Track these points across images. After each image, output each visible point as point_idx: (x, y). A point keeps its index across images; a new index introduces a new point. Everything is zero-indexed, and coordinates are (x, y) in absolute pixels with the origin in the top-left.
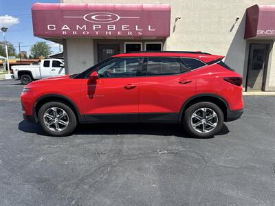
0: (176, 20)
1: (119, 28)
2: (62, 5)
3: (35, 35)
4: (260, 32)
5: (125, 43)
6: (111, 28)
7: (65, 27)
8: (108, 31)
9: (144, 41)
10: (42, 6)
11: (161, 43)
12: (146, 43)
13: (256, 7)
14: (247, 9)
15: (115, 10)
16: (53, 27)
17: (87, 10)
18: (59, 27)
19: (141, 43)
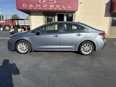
0: (80, 3)
1: (55, 6)
3: (17, 9)
5: (57, 13)
7: (31, 6)
8: (50, 8)
9: (65, 13)
12: (66, 14)
16: (25, 6)
19: (64, 14)
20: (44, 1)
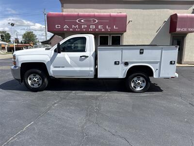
0: (129, 21)
1: (97, 27)
2: (64, 13)
3: (48, 31)
4: (178, 29)
5: (99, 36)
6: (92, 27)
7: (66, 26)
8: (91, 29)
9: (110, 34)
10: (53, 14)
11: (120, 35)
13: (176, 14)
14: (171, 16)
15: (95, 17)
16: (59, 26)
17: (78, 17)
18: (62, 27)
19: (109, 36)
20: (82, 21)
